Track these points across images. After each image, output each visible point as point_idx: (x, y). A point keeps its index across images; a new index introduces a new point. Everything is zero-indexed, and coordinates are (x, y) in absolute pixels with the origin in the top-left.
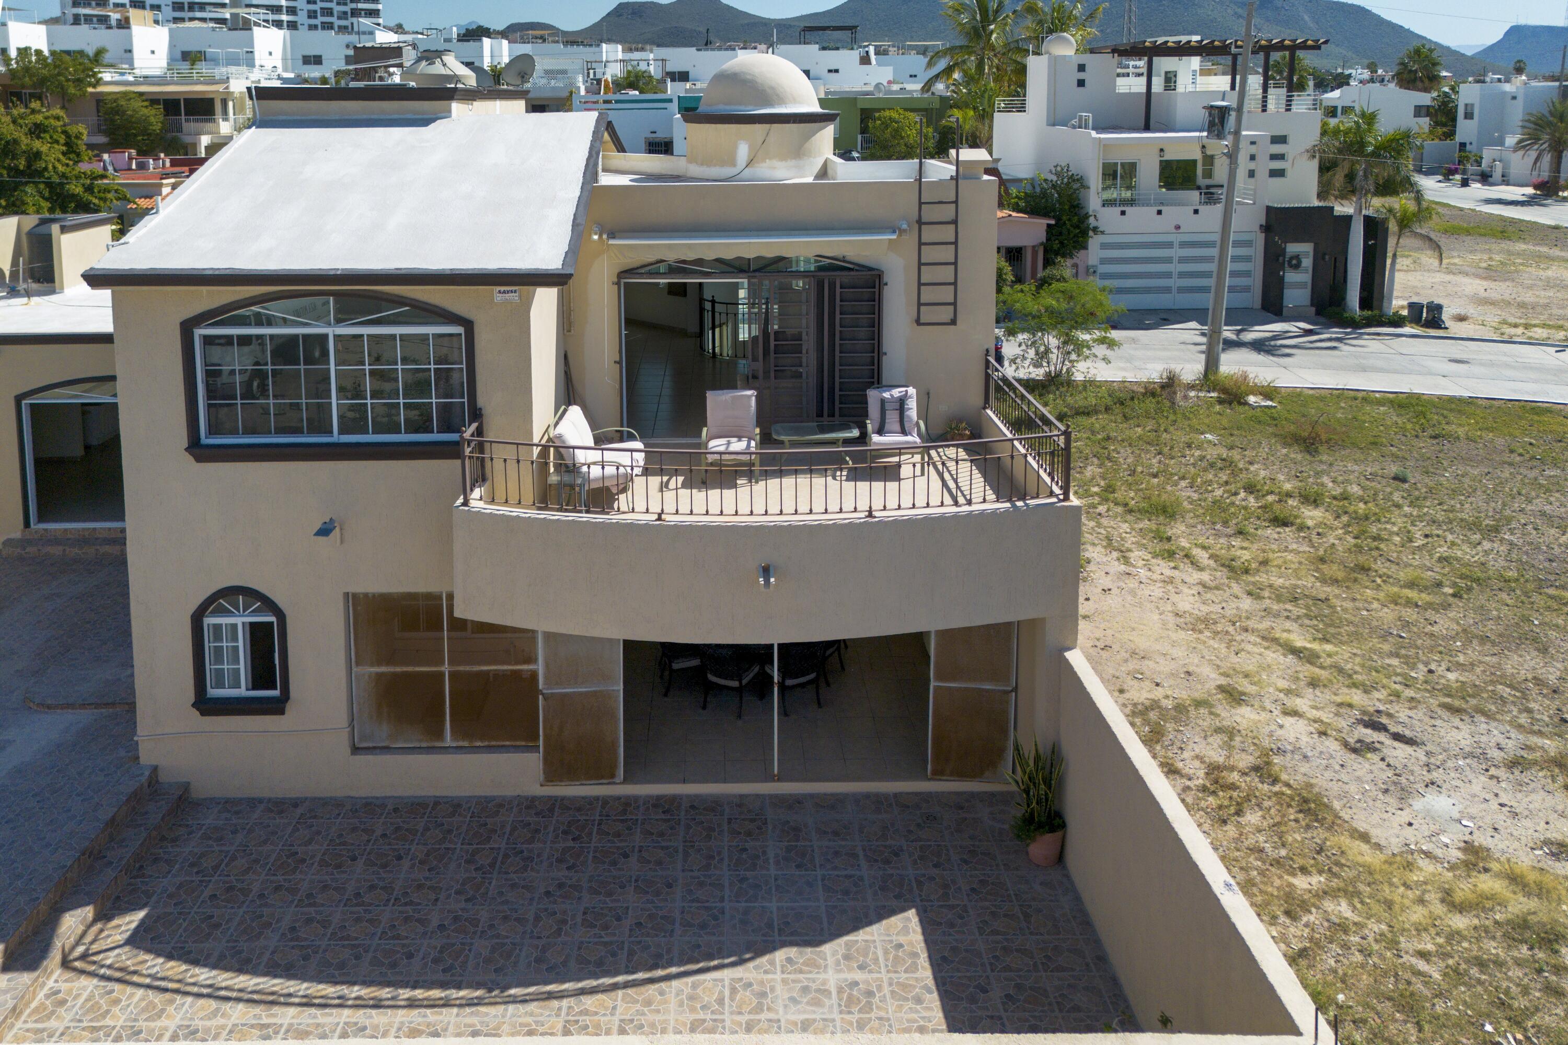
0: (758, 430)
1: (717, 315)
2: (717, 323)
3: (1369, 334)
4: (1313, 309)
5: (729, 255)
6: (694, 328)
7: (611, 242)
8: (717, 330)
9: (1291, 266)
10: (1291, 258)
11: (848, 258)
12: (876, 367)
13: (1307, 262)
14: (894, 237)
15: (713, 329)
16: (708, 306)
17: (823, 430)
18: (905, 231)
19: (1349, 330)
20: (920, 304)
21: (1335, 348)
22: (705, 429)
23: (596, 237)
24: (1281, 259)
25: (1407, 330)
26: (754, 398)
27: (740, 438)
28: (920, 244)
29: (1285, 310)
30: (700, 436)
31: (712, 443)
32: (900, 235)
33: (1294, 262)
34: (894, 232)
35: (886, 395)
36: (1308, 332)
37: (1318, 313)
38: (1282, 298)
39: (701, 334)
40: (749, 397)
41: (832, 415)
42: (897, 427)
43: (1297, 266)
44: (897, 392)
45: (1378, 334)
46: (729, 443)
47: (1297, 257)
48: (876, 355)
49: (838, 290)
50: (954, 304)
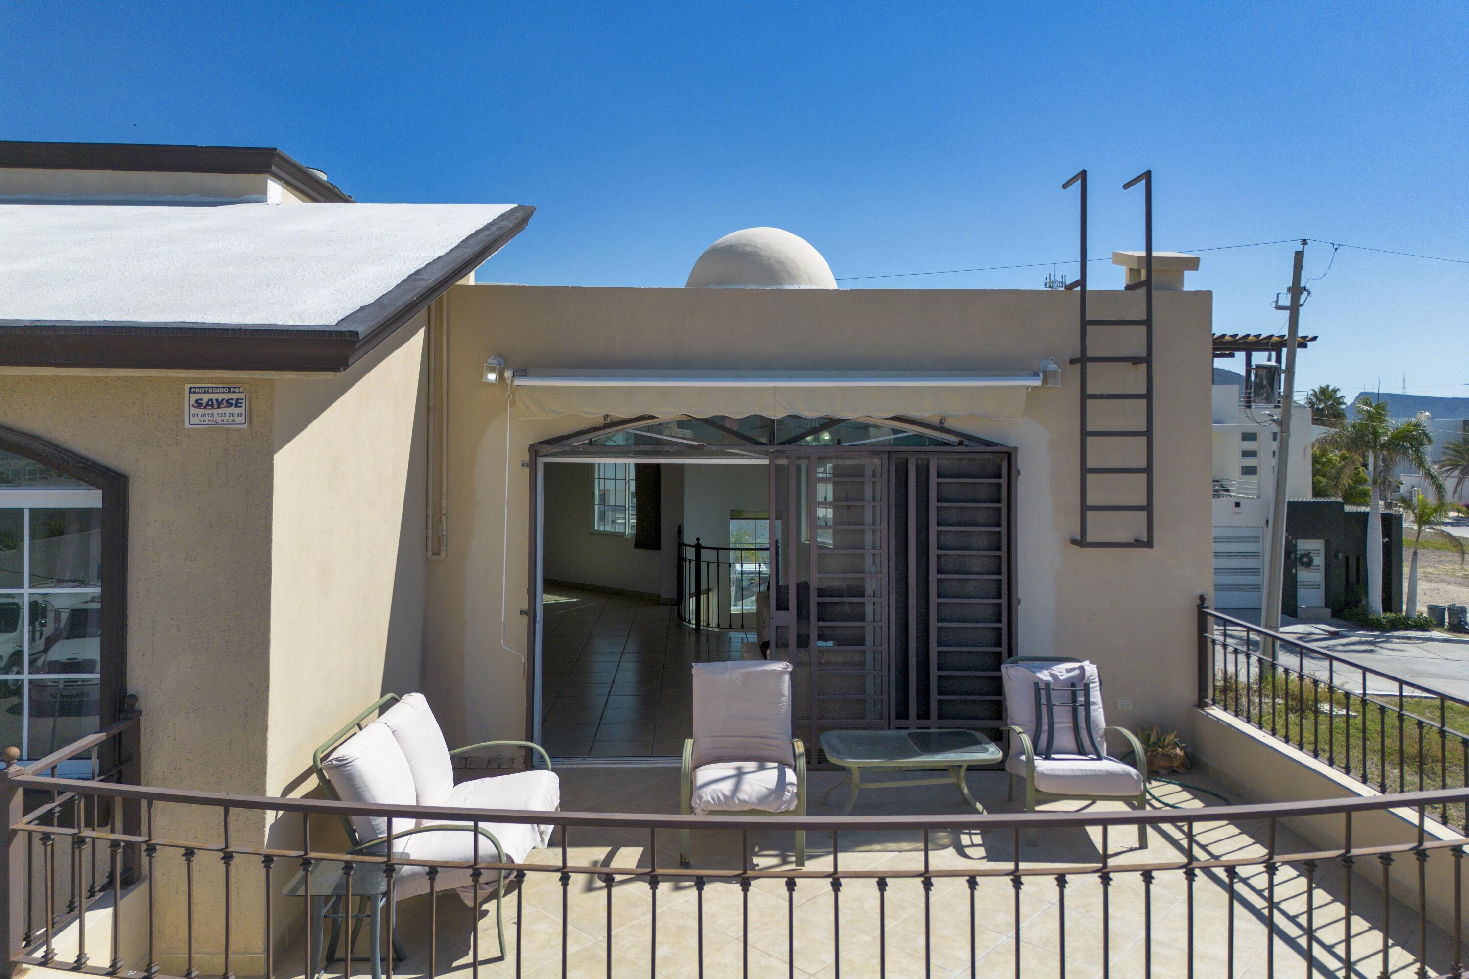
0: (800, 747)
1: (703, 566)
2: (703, 587)
3: (1398, 638)
4: (1329, 611)
5: (737, 411)
6: (668, 592)
7: (518, 382)
8: (703, 598)
9: (1302, 564)
10: (1302, 556)
11: (948, 424)
12: (1004, 625)
13: (1319, 561)
14: (1037, 383)
15: (698, 595)
16: (690, 553)
17: (926, 745)
18: (1054, 374)
19: (1377, 633)
20: (1084, 508)
21: (1371, 651)
22: (689, 743)
23: (492, 377)
24: (1293, 555)
25: (1435, 634)
26: (787, 678)
27: (762, 762)
28: (1084, 397)
29: (1299, 610)
30: (678, 753)
31: (705, 774)
32: (1045, 381)
33: (1305, 560)
34: (1036, 375)
35: (1044, 676)
36: (1335, 635)
37: (1334, 615)
38: (1296, 599)
39: (679, 601)
40: (779, 674)
41: (924, 714)
42: (1071, 743)
43: (1309, 565)
44: (1063, 671)
45: (1409, 638)
46: (740, 775)
47: (1308, 555)
48: (1004, 601)
49: (934, 480)
50: (1148, 508)
